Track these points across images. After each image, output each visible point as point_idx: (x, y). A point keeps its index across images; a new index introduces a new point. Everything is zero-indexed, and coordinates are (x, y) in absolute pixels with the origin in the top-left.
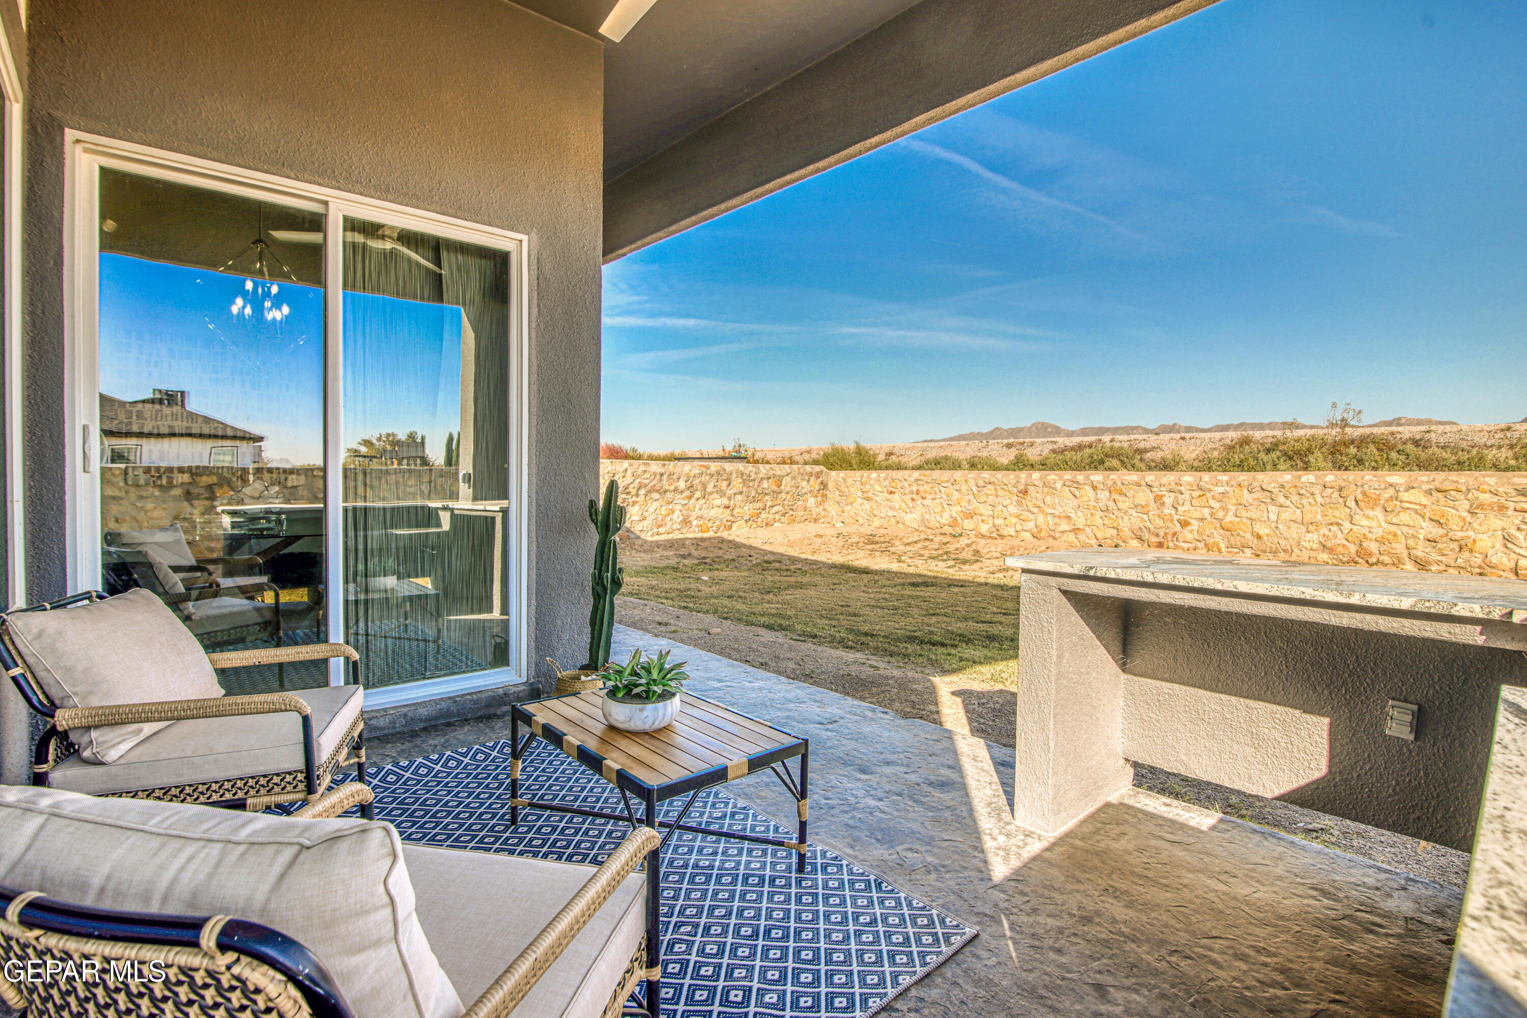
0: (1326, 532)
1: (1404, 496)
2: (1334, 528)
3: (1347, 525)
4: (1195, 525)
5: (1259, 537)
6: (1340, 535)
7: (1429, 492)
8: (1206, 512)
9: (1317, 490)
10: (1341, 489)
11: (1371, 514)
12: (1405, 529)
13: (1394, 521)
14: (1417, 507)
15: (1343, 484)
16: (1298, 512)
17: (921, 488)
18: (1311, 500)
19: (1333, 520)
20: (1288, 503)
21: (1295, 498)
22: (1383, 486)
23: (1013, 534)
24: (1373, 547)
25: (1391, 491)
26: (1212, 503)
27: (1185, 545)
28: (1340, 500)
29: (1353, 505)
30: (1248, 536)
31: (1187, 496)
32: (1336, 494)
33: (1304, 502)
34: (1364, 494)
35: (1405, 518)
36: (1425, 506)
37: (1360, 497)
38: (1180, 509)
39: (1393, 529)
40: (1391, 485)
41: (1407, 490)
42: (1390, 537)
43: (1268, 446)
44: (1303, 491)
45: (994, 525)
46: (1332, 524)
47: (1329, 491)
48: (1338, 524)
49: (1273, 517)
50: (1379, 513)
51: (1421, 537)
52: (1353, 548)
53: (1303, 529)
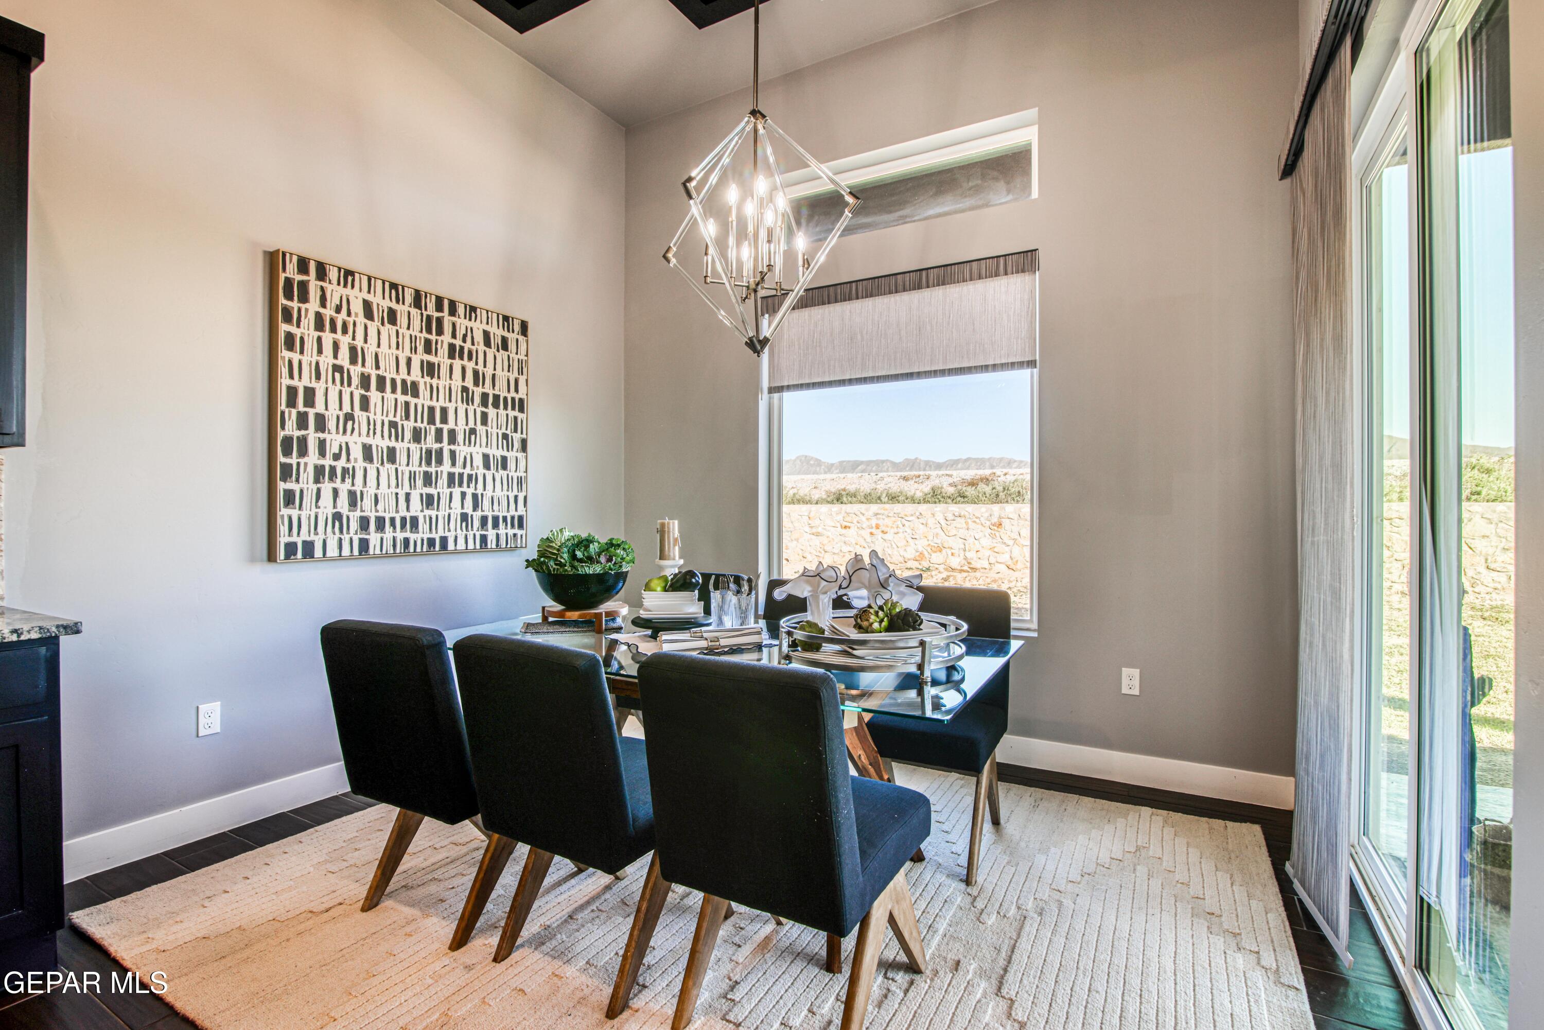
17: (880, 522)
23: (987, 566)
45: (966, 559)
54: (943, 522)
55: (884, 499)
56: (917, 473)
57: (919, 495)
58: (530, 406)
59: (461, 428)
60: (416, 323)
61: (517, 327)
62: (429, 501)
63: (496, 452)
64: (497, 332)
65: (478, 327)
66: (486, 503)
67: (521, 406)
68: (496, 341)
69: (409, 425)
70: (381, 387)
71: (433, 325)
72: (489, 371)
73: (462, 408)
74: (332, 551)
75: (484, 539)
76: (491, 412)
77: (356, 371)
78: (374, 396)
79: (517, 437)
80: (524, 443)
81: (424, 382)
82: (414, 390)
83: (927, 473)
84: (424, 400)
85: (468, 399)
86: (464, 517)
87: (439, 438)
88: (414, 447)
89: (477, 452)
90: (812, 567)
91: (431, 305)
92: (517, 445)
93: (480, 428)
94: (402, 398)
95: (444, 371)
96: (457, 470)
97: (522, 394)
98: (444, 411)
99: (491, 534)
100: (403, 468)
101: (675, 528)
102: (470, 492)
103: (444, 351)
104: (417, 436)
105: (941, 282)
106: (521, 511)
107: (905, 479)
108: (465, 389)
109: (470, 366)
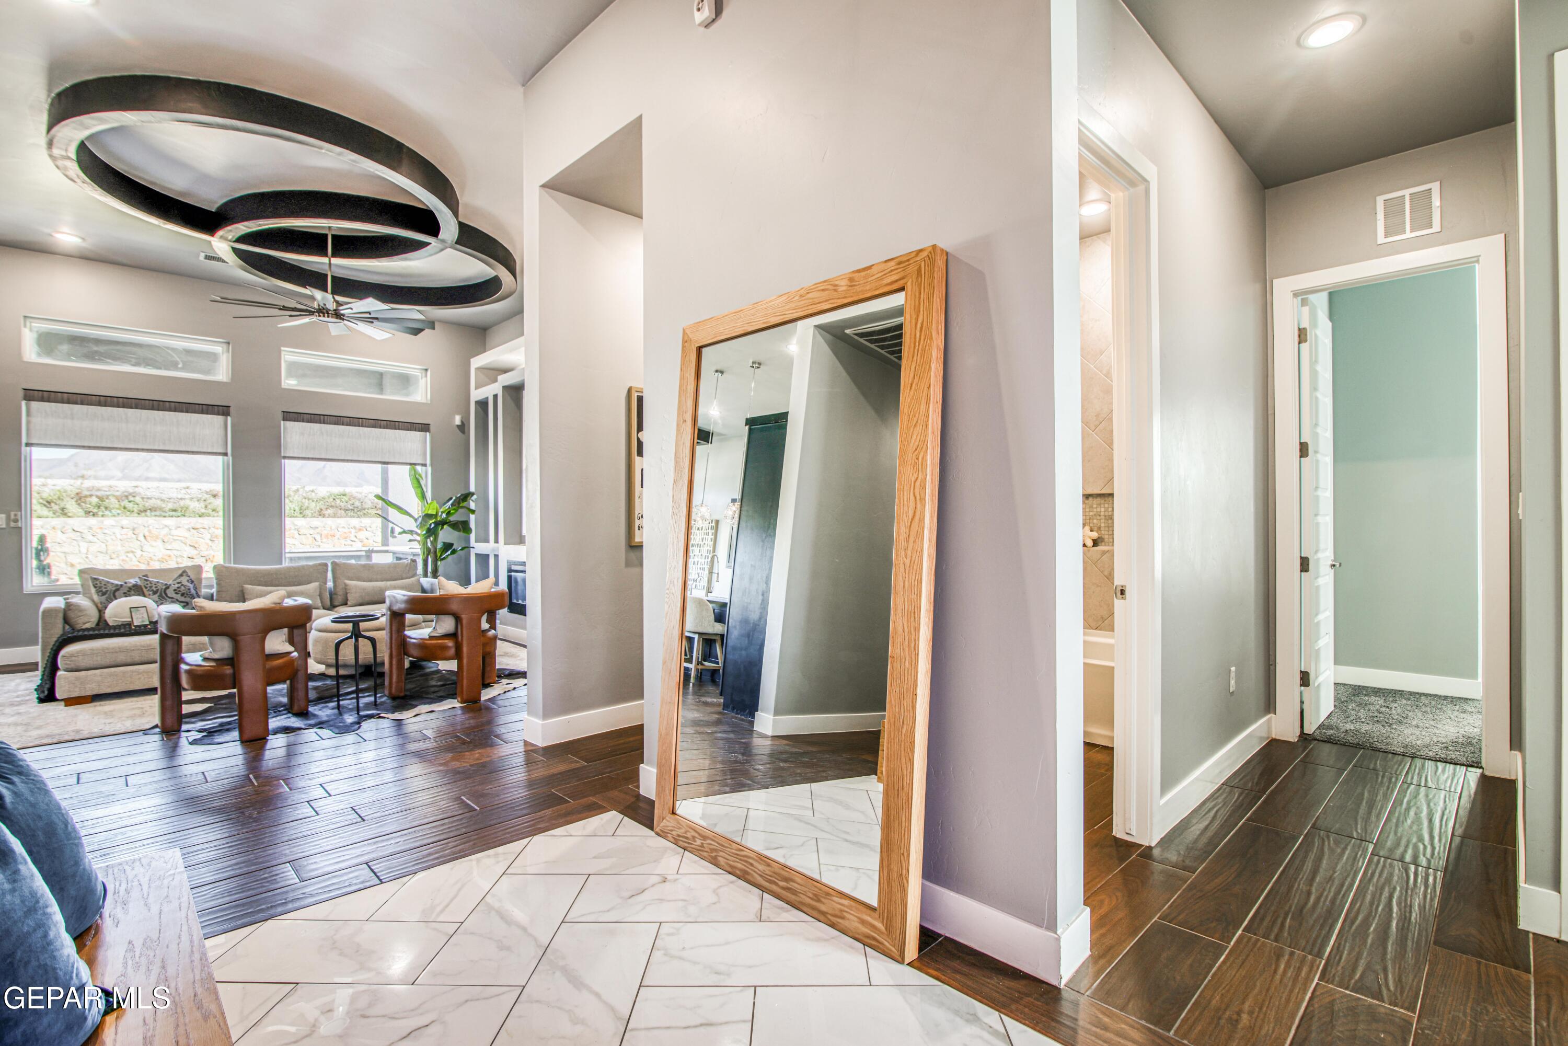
0: (125, 558)
1: (174, 532)
6: (134, 559)
7: (189, 530)
9: (117, 531)
10: (134, 529)
11: (154, 544)
12: (175, 552)
13: (169, 548)
14: (182, 539)
15: (135, 526)
16: (104, 545)
18: (113, 537)
19: (130, 549)
20: (95, 539)
21: (101, 536)
22: (161, 527)
25: (166, 530)
28: (134, 536)
29: (141, 538)
32: (131, 532)
33: (107, 538)
34: (150, 531)
35: (176, 545)
36: (186, 538)
37: (147, 534)
39: (168, 552)
40: (166, 526)
41: (176, 529)
42: (167, 558)
44: (106, 531)
46: (128, 552)
47: (125, 531)
48: (132, 552)
50: (159, 543)
51: (185, 556)
53: (108, 557)
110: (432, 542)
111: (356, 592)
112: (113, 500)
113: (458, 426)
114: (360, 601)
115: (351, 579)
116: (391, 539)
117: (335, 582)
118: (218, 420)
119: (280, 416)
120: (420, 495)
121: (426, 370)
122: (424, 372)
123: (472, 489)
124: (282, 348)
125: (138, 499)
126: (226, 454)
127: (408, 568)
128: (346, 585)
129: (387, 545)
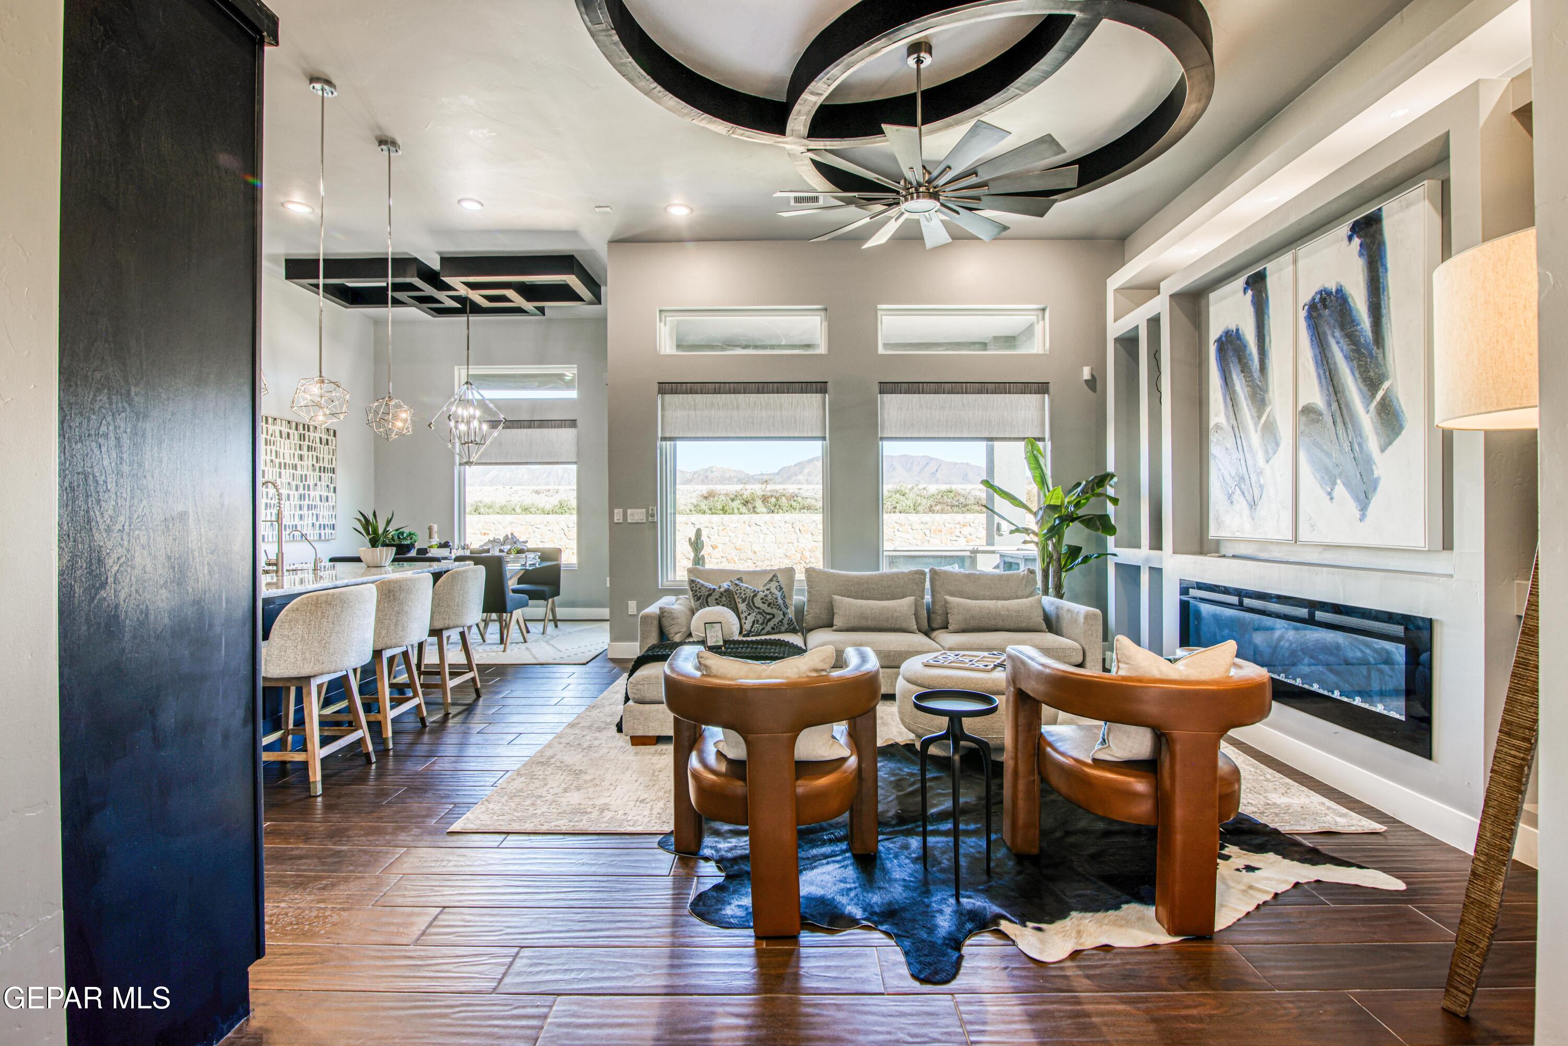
2: (791, 545)
3: (796, 544)
4: (721, 547)
5: (755, 553)
8: (727, 539)
9: (782, 524)
18: (779, 530)
24: (807, 554)
25: (814, 524)
26: (730, 534)
27: (716, 561)
29: (798, 531)
30: (749, 552)
31: (715, 530)
33: (776, 531)
38: (712, 538)
43: (732, 496)
49: (762, 541)
52: (799, 556)
54: (566, 529)
55: (518, 510)
56: (547, 487)
57: (548, 507)
58: (337, 471)
59: (312, 484)
60: (297, 437)
61: (332, 433)
62: (301, 517)
63: (324, 494)
64: (324, 437)
65: (318, 435)
66: (321, 518)
67: (333, 471)
68: (324, 441)
69: (294, 483)
70: (285, 468)
71: (302, 437)
72: (321, 456)
73: (312, 473)
74: (270, 540)
75: (320, 534)
76: (322, 474)
77: (277, 461)
78: (283, 471)
79: (332, 486)
80: (335, 488)
81: (299, 463)
82: (295, 467)
83: (556, 487)
84: (299, 472)
85: (314, 470)
86: (313, 525)
87: (304, 489)
88: (296, 493)
89: (317, 493)
90: (492, 539)
91: (301, 427)
92: (332, 490)
93: (319, 483)
94: (292, 471)
95: (306, 458)
96: (311, 503)
97: (334, 466)
98: (306, 476)
99: (323, 532)
100: (293, 503)
101: (435, 528)
102: (315, 512)
103: (305, 448)
104: (297, 489)
105: (540, 427)
106: (334, 522)
107: (537, 492)
108: (313, 465)
109: (315, 454)
110: (1054, 545)
111: (958, 613)
112: (784, 499)
113: (1086, 381)
114: (964, 626)
115: (952, 595)
116: (996, 537)
117: (933, 596)
118: (816, 398)
119: (876, 388)
120: (1038, 479)
121: (1044, 310)
122: (1040, 313)
123: (1111, 468)
124: (879, 307)
125: (799, 499)
126: (824, 438)
127: (1024, 582)
128: (946, 602)
129: (993, 545)
